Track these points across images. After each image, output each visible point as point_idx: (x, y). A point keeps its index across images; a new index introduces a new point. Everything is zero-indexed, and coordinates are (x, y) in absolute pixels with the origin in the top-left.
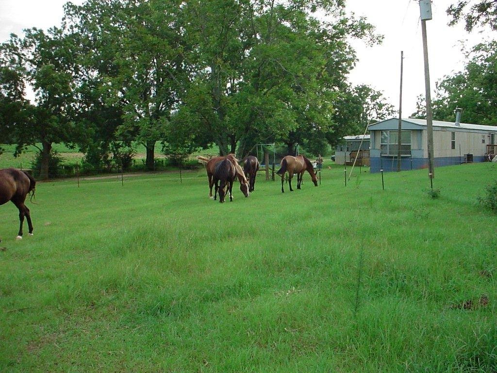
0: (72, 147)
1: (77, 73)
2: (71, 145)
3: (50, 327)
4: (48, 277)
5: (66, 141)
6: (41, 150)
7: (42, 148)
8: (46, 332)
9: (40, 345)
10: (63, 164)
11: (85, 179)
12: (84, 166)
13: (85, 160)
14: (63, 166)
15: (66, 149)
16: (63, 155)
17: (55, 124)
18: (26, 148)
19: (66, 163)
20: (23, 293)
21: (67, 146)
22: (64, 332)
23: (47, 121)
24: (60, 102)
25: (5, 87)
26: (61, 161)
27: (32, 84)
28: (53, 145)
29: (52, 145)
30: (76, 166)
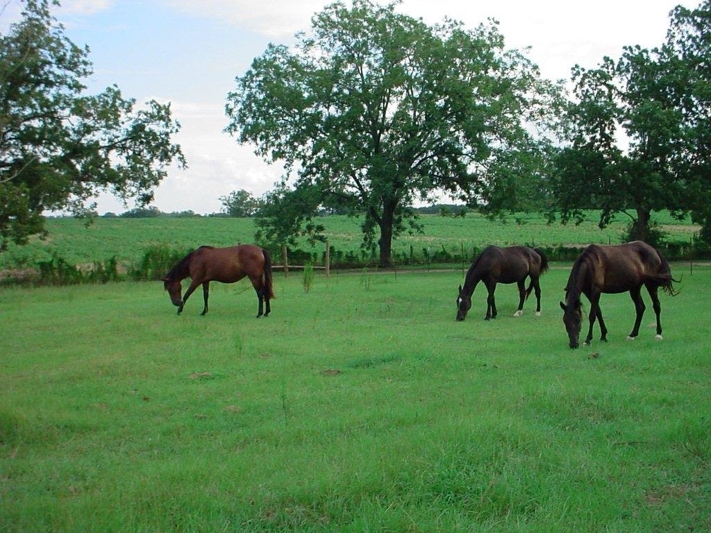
0: (681, 218)
1: (689, 109)
2: (681, 213)
3: (676, 474)
4: (664, 401)
5: (672, 207)
6: (634, 220)
7: (636, 217)
8: (670, 480)
9: (663, 497)
10: (665, 240)
11: (698, 264)
12: (696, 245)
13: (698, 236)
14: (665, 243)
15: (672, 220)
16: (666, 228)
17: (656, 184)
18: (613, 217)
19: (670, 239)
20: (630, 420)
21: (673, 214)
22: (698, 484)
23: (645, 179)
24: (664, 152)
25: (587, 130)
26: (663, 237)
27: (625, 126)
28: (652, 213)
29: (650, 214)
30: (685, 245)
